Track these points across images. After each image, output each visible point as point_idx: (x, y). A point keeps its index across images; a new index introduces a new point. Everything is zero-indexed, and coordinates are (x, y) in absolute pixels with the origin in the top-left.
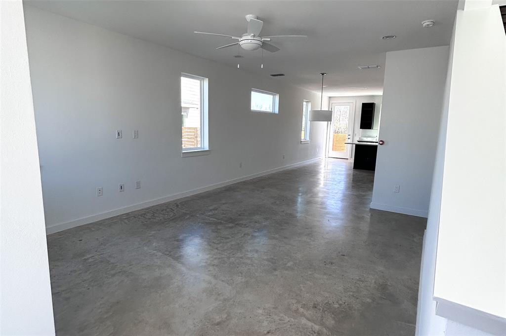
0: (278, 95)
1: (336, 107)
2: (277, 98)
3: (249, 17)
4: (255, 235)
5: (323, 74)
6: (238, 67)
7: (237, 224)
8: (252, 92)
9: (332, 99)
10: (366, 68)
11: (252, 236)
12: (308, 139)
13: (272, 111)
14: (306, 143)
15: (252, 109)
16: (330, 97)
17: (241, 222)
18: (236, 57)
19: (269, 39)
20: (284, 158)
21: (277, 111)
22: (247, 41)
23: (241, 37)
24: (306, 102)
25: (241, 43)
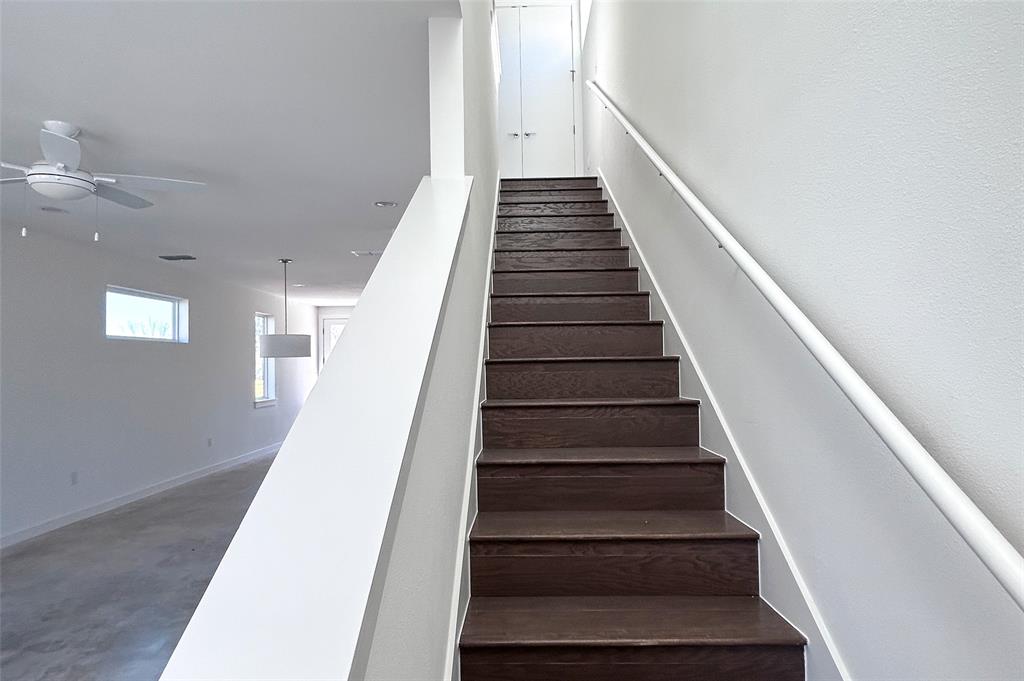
0: (187, 301)
1: (332, 326)
2: (184, 307)
3: (54, 126)
4: (83, 664)
5: (285, 262)
6: (24, 234)
7: (29, 648)
8: (108, 294)
9: (322, 310)
10: (366, 255)
11: (74, 668)
12: (272, 396)
13: (171, 338)
14: (266, 405)
15: (108, 333)
16: (318, 307)
17: (44, 639)
18: (43, 209)
19: (114, 181)
20: (210, 444)
21: (184, 336)
22: (47, 178)
23: (29, 167)
24: (264, 317)
25: (30, 179)
